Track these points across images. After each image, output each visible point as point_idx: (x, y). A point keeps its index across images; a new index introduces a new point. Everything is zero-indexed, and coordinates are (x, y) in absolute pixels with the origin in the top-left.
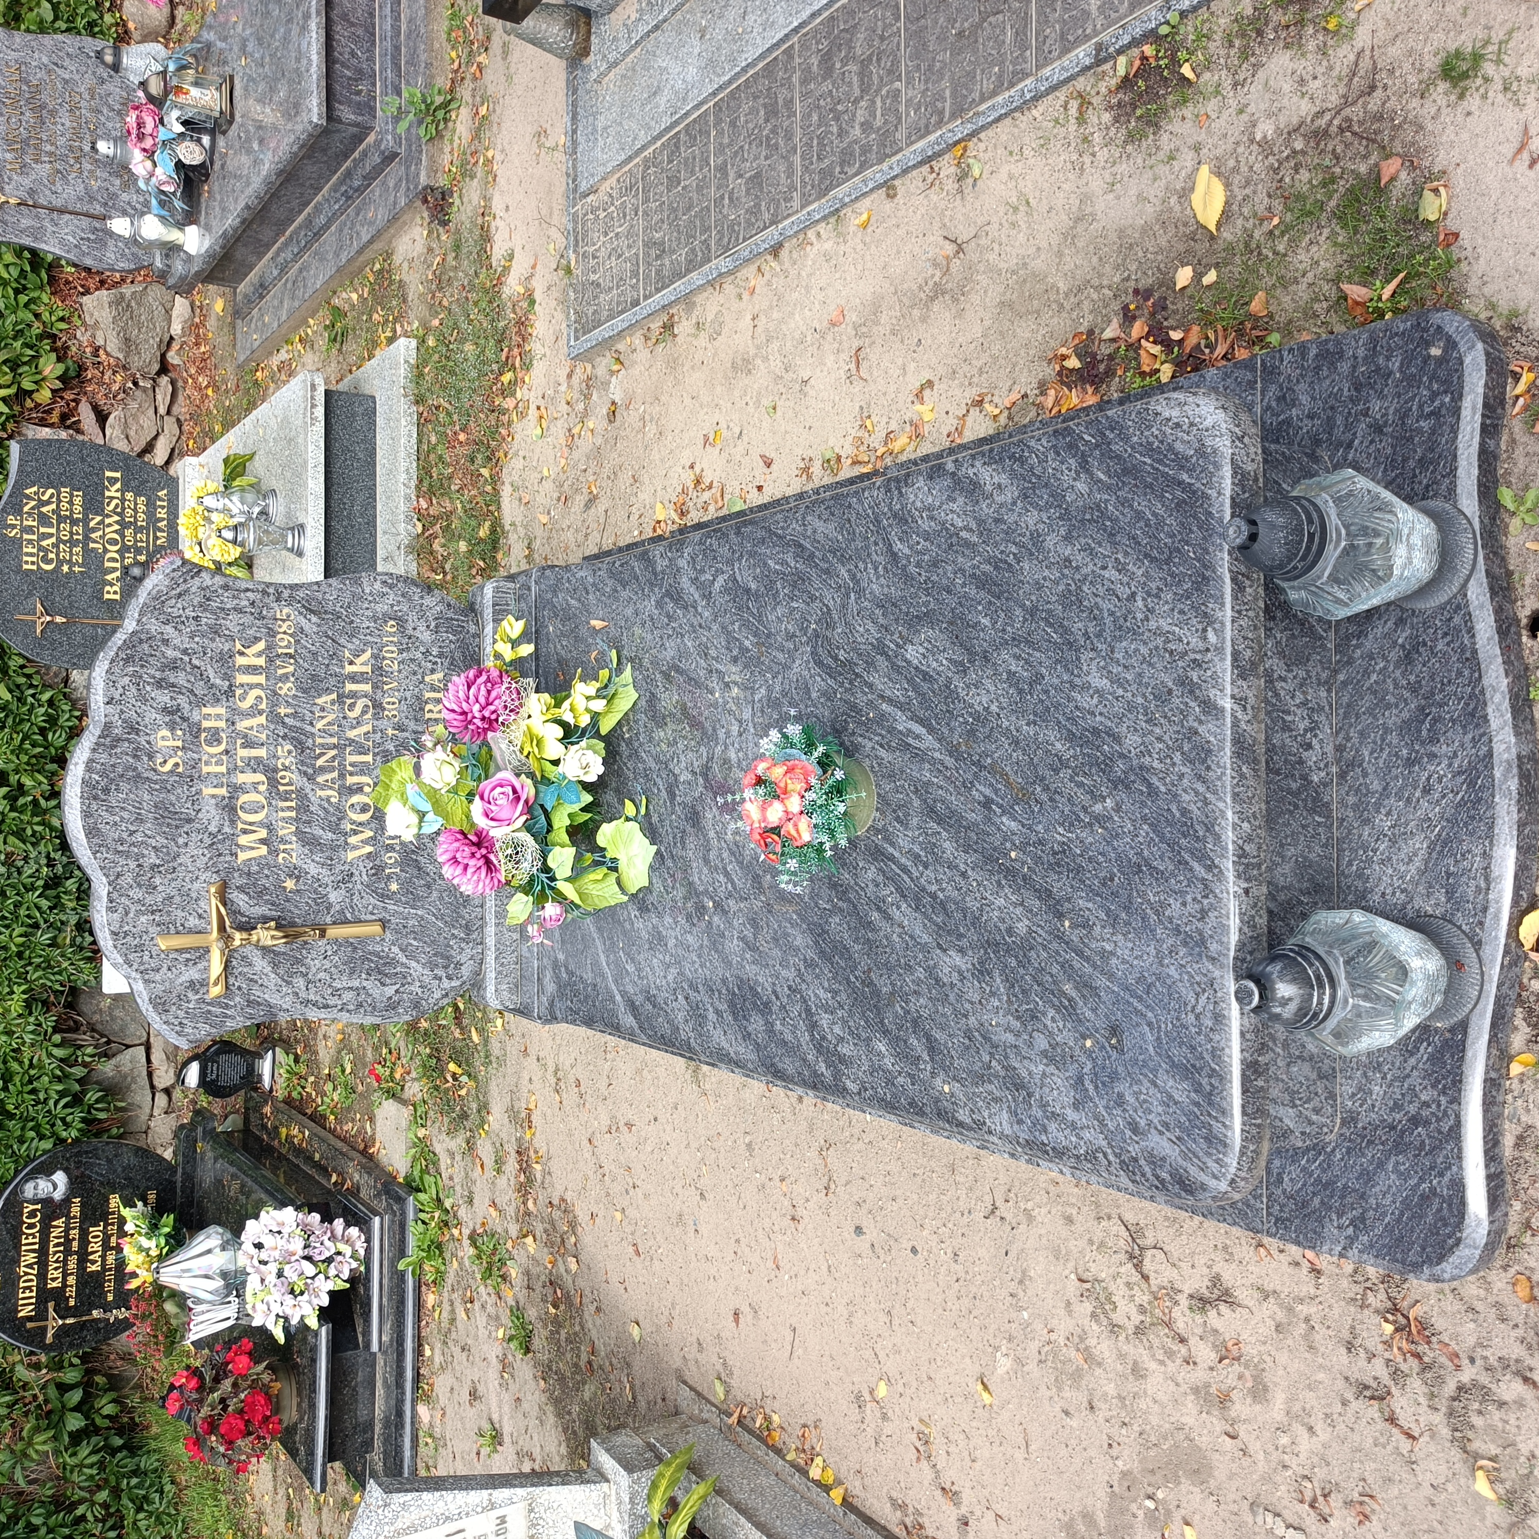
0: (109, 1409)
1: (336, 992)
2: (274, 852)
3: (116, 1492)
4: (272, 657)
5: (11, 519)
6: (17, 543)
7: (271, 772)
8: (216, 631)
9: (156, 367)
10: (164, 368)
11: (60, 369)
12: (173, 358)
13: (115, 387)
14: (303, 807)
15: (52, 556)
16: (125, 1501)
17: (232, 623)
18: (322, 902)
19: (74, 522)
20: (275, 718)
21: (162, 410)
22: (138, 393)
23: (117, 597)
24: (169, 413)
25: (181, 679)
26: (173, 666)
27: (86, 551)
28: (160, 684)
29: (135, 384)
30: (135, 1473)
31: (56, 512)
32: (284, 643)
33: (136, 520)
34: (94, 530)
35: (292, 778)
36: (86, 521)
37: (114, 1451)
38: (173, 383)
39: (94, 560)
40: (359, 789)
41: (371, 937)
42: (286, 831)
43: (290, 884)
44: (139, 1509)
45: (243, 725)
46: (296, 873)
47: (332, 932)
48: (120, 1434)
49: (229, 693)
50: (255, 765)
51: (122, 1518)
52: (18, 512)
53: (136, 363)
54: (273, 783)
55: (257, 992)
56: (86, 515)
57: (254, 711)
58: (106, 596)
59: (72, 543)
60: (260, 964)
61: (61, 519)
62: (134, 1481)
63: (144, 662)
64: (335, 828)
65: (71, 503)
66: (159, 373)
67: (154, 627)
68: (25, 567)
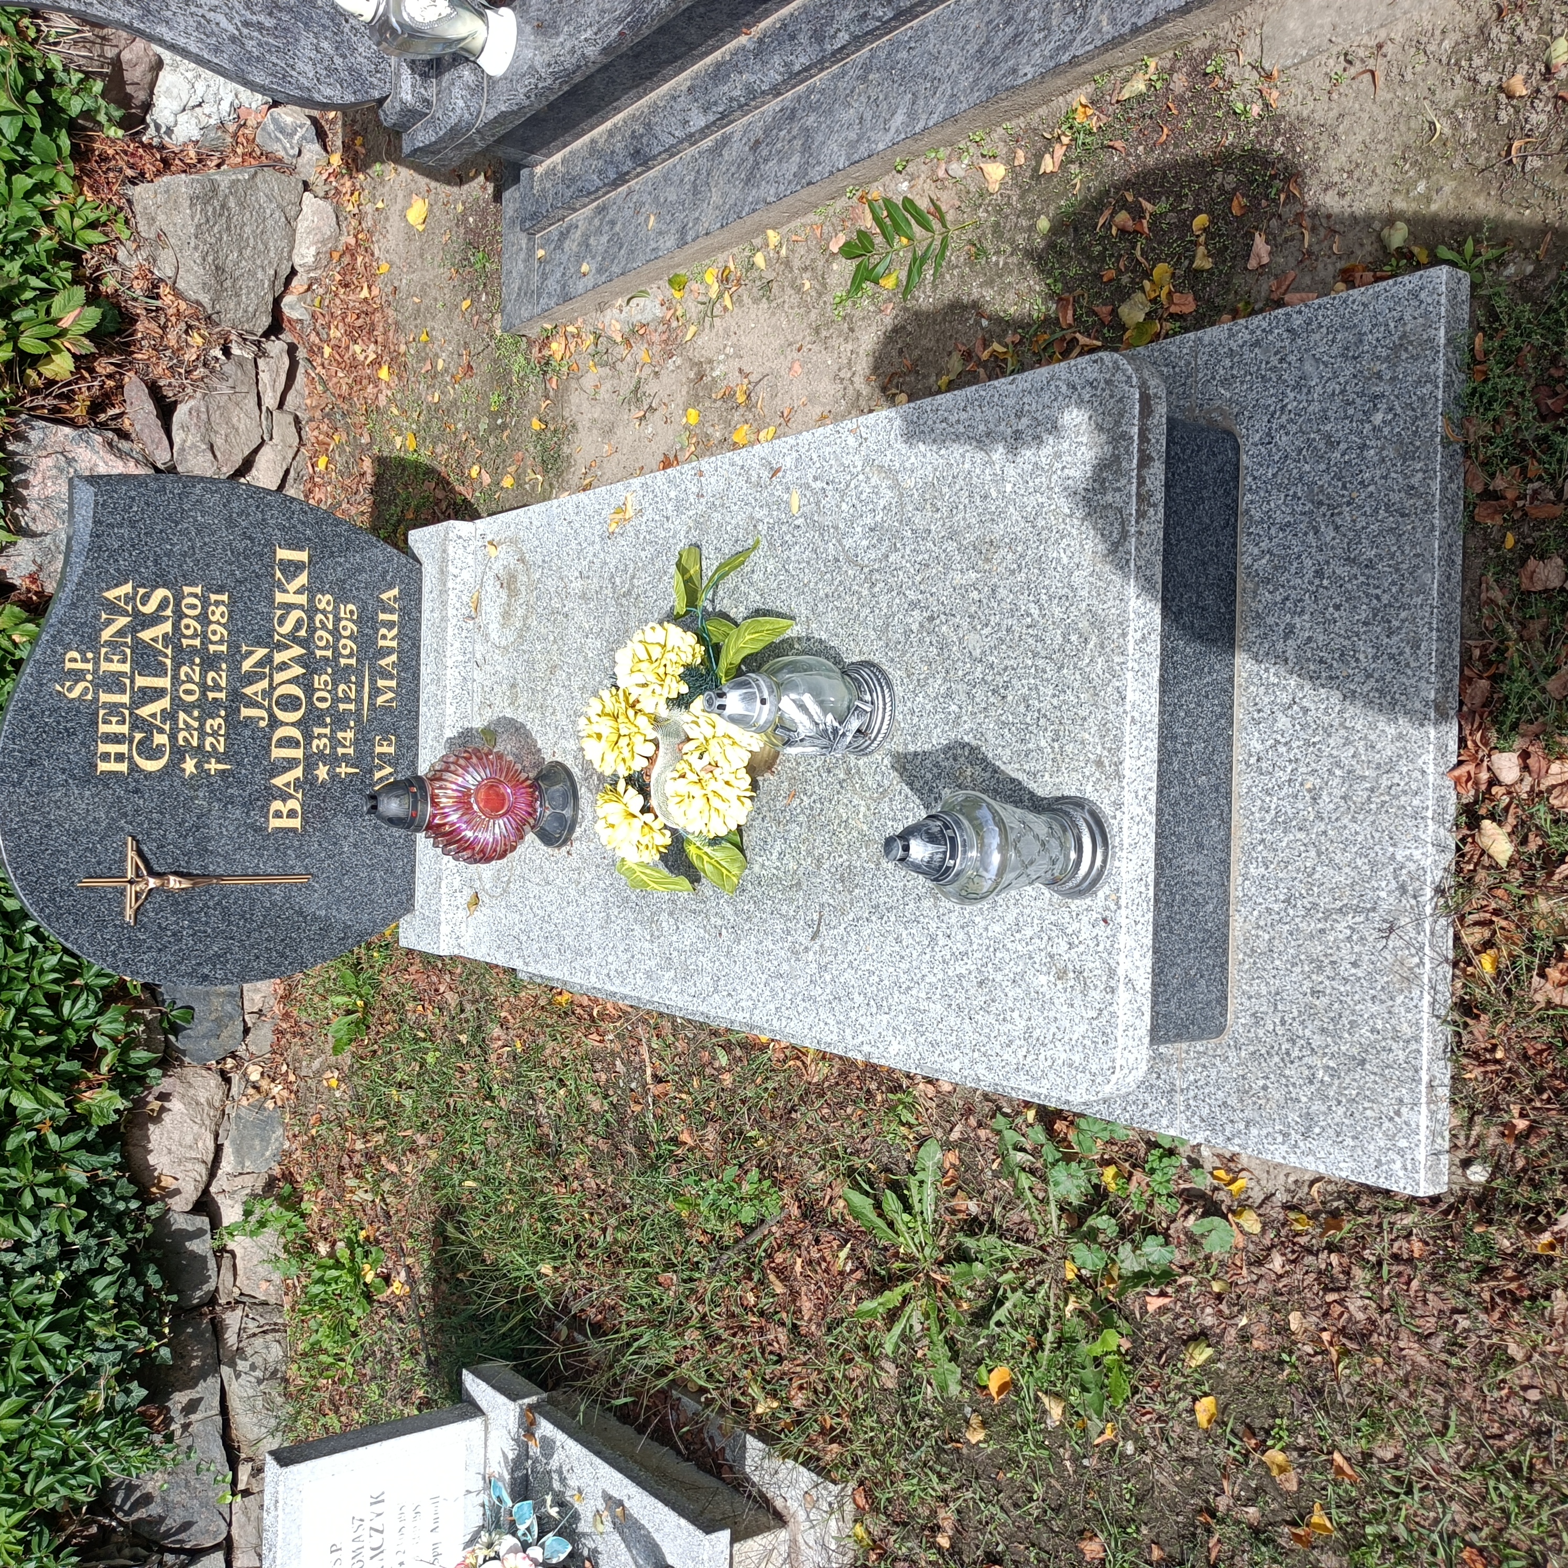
5: (73, 660)
6: (87, 712)
9: (265, 321)
10: (276, 328)
11: (93, 315)
12: (293, 308)
13: (190, 355)
15: (161, 739)
19: (210, 662)
21: (270, 401)
22: (230, 368)
23: (296, 823)
24: (281, 405)
27: (234, 724)
29: (226, 351)
31: (173, 639)
33: (337, 655)
34: (251, 678)
36: (235, 656)
38: (292, 350)
39: (249, 744)
52: (90, 642)
53: (230, 313)
56: (234, 647)
58: (274, 823)
59: (206, 709)
61: (182, 656)
65: (204, 619)
68: (103, 766)
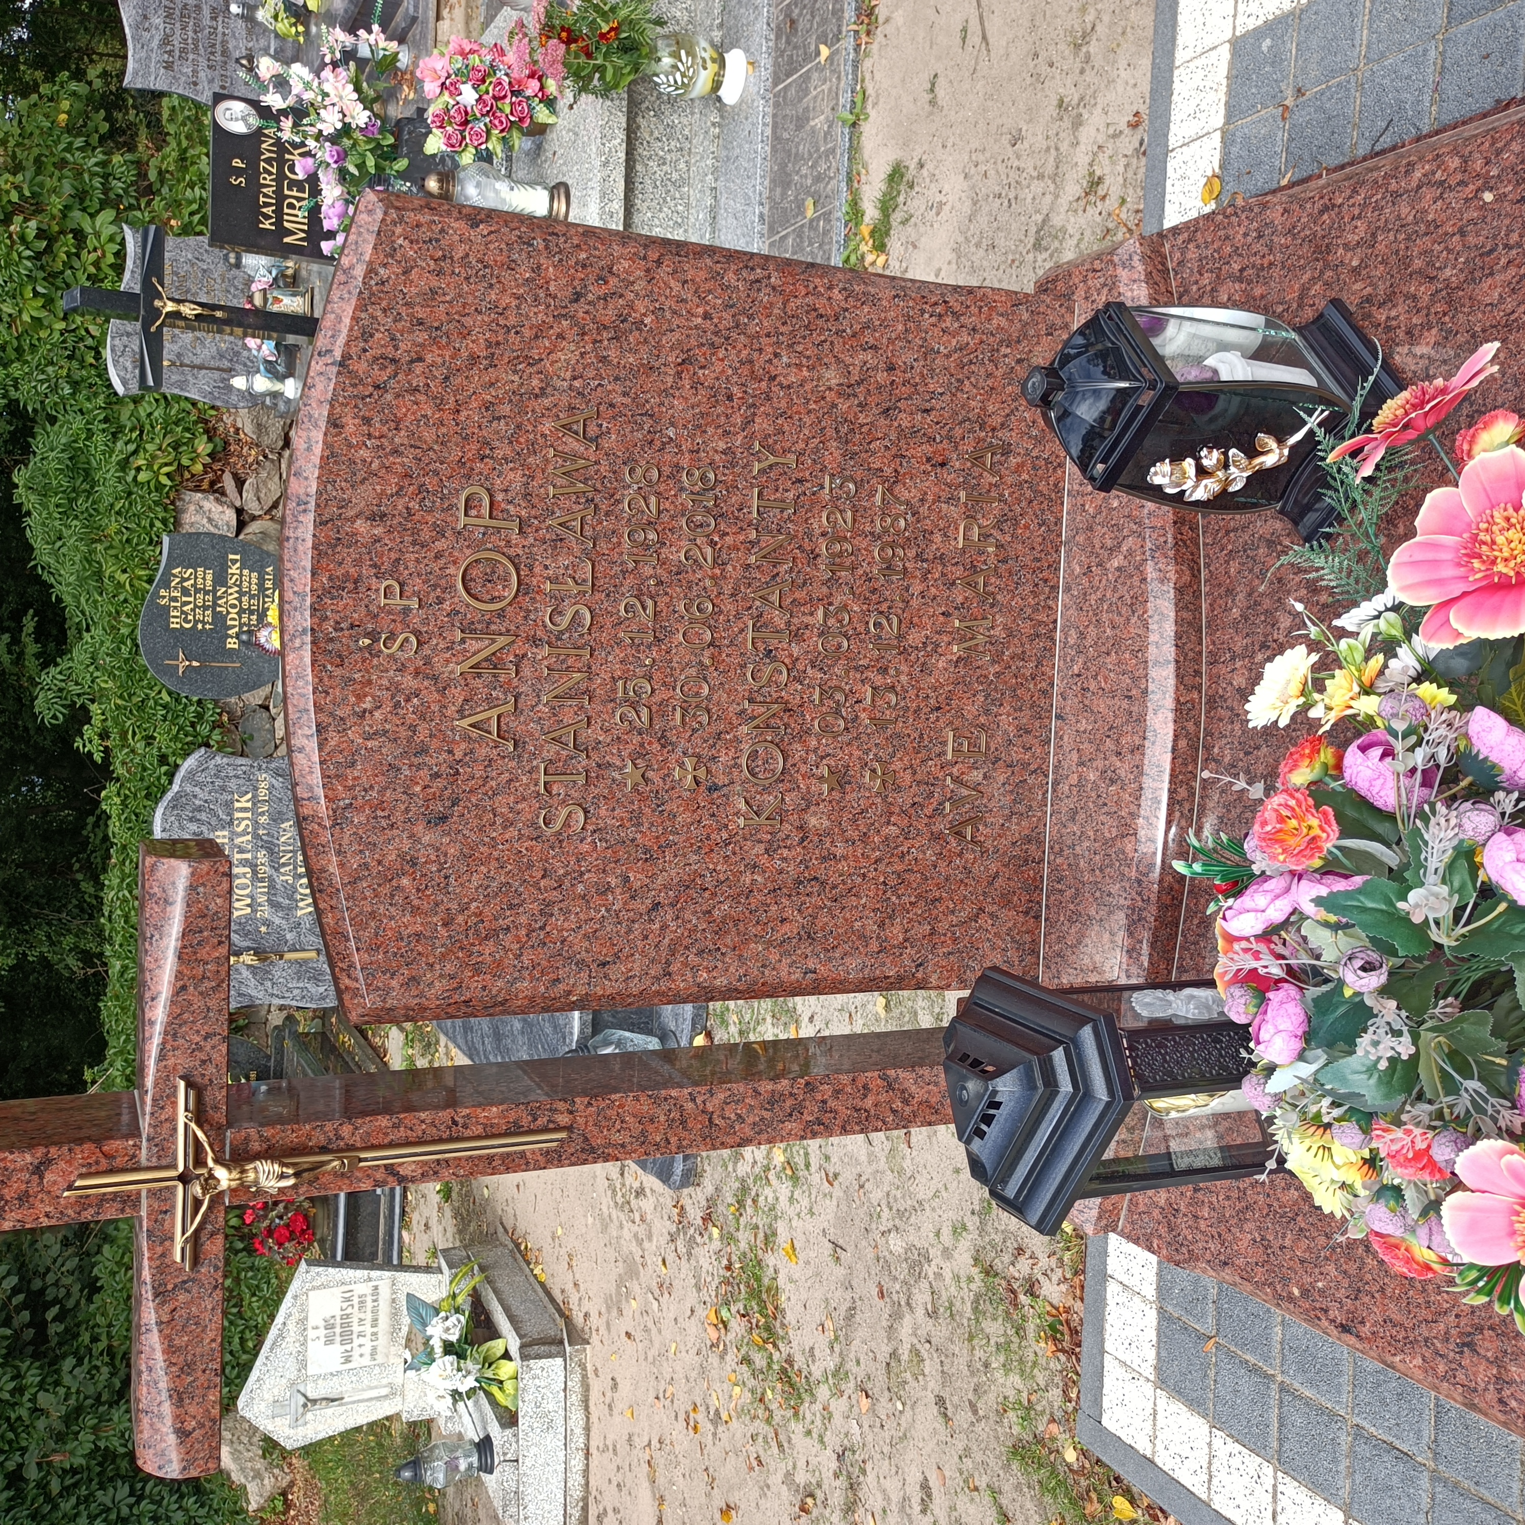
1: (290, 990)
2: (254, 911)
3: (237, 1280)
4: (255, 801)
5: (163, 592)
6: (167, 609)
7: (254, 866)
8: (223, 789)
9: (281, 443)
10: (287, 442)
11: (210, 447)
13: (250, 460)
14: (272, 886)
15: (190, 617)
16: (243, 1287)
17: (232, 784)
18: (282, 939)
19: (207, 593)
20: (256, 836)
22: (268, 463)
25: (203, 816)
26: (199, 809)
27: (214, 612)
28: (191, 820)
29: (266, 457)
30: (251, 1268)
31: (194, 585)
32: (263, 794)
33: (250, 590)
34: (221, 598)
35: (265, 869)
36: (214, 591)
37: (237, 1252)
39: (220, 620)
41: (311, 959)
42: (262, 899)
43: (263, 929)
44: (254, 1295)
45: (238, 841)
46: (267, 923)
47: (288, 956)
48: (242, 1239)
49: (231, 823)
50: (244, 863)
51: (242, 1300)
52: (167, 586)
53: (266, 441)
54: (255, 873)
55: (244, 989)
56: (214, 587)
57: (245, 833)
58: (228, 646)
59: (206, 608)
60: (246, 973)
61: (197, 591)
62: (250, 1274)
63: (183, 807)
64: (291, 898)
65: (204, 579)
66: (283, 448)
67: (188, 788)
68: (172, 626)
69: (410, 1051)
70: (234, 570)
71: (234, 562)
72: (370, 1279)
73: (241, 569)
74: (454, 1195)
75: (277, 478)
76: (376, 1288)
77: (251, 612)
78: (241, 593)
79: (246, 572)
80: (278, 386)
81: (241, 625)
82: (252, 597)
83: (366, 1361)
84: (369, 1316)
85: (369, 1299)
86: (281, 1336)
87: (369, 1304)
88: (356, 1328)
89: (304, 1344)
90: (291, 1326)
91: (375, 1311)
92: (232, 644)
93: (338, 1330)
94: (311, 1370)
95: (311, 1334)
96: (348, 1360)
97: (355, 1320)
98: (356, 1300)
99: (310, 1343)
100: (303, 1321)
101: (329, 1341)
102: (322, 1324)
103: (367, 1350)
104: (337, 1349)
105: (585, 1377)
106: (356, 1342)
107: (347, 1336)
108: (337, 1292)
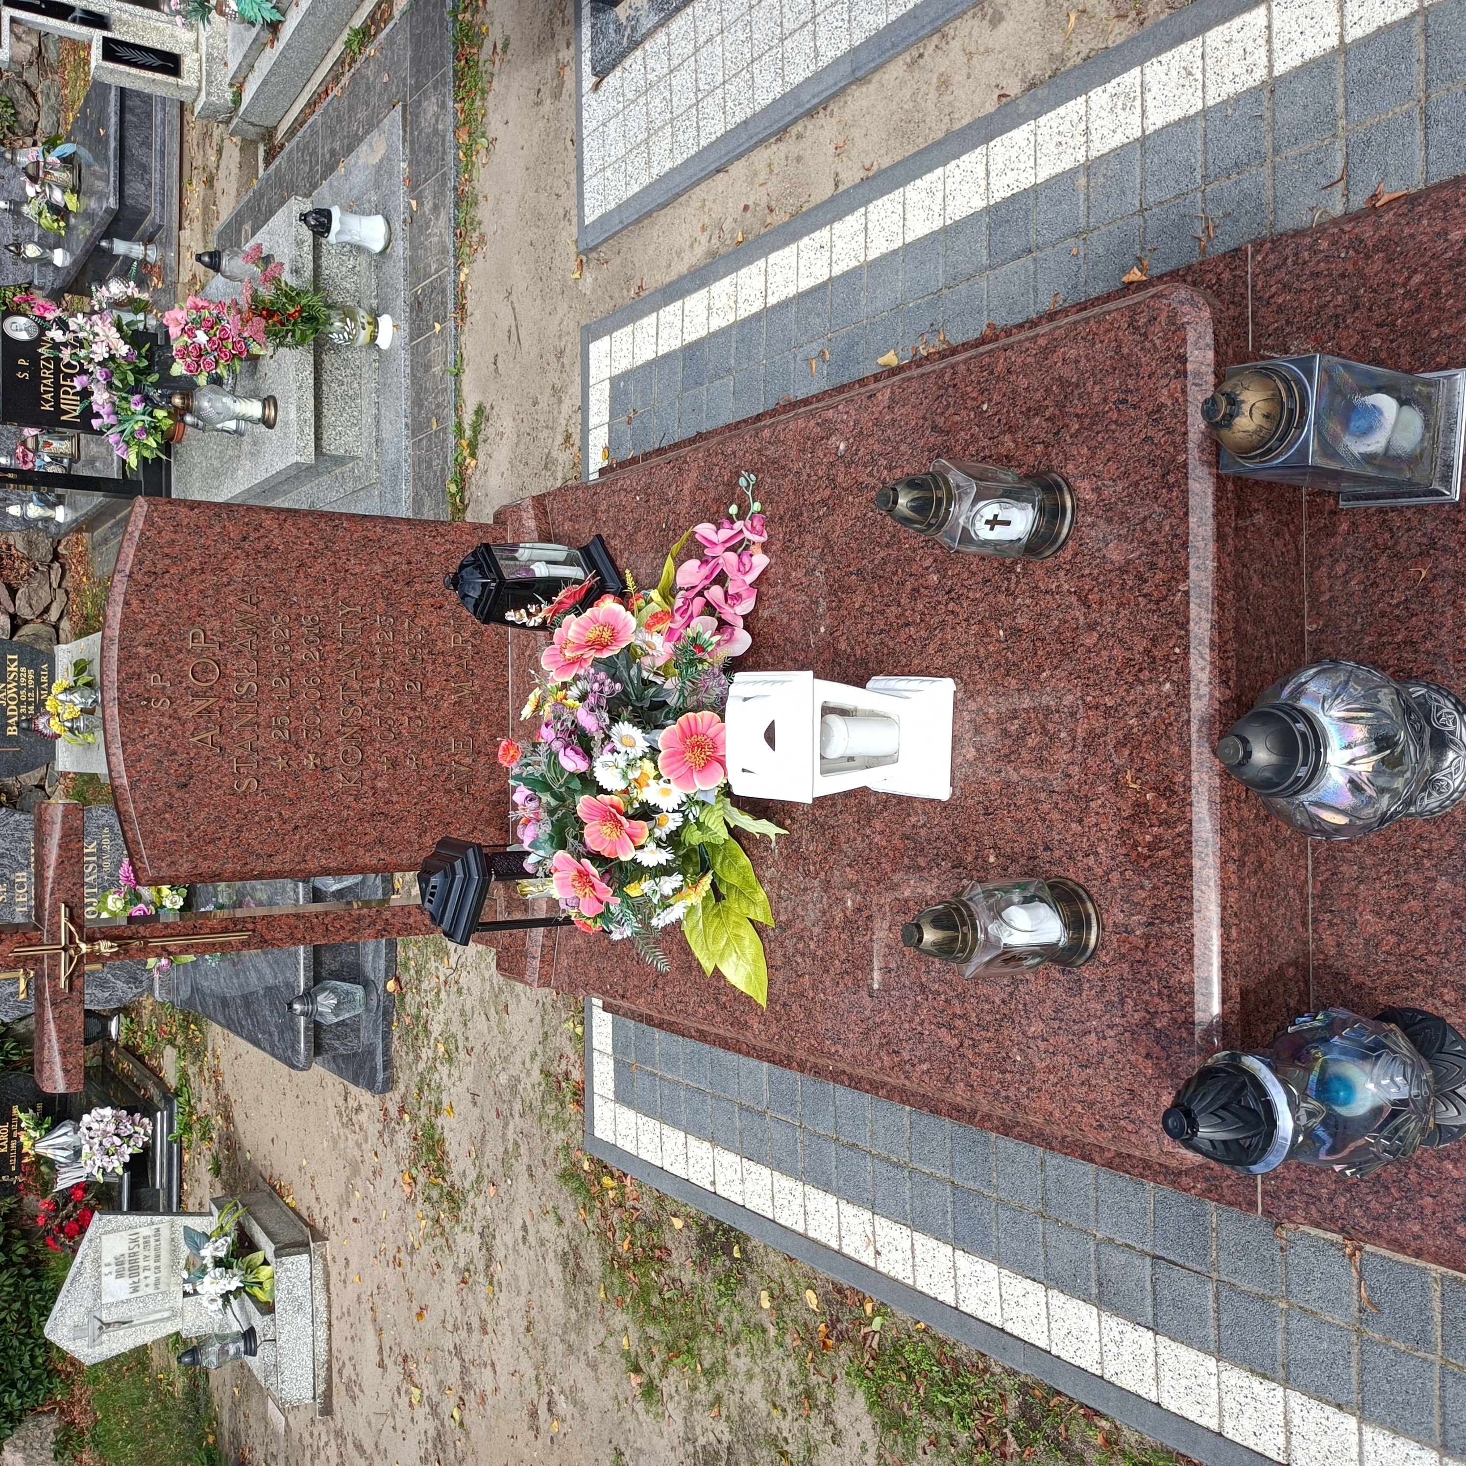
0: (22, 1251)
8: (22, 839)
9: (50, 557)
10: (56, 556)
12: (61, 549)
13: (22, 572)
17: (30, 835)
21: (55, 585)
22: (38, 575)
24: (60, 586)
25: (5, 861)
26: (2, 856)
29: (36, 569)
33: (28, 685)
38: (62, 566)
40: (91, 905)
41: (97, 971)
49: (29, 866)
53: (36, 555)
66: (52, 561)
69: (183, 1064)
70: (13, 668)
71: (13, 661)
72: (153, 1223)
73: (19, 667)
74: (223, 1171)
75: (47, 586)
76: (158, 1230)
77: (29, 704)
78: (20, 688)
79: (23, 669)
80: (49, 513)
81: (20, 715)
82: (29, 690)
83: (151, 1290)
84: (152, 1253)
85: (152, 1239)
86: (79, 1273)
87: (153, 1243)
88: (142, 1264)
89: (99, 1278)
90: (87, 1264)
91: (157, 1249)
92: (12, 731)
93: (127, 1266)
94: (106, 1299)
95: (105, 1270)
96: (135, 1290)
97: (141, 1257)
98: (141, 1241)
99: (104, 1278)
100: (97, 1261)
101: (119, 1275)
102: (113, 1261)
103: (151, 1280)
104: (126, 1282)
105: (326, 1266)
106: (142, 1276)
107: (134, 1271)
108: (125, 1235)
